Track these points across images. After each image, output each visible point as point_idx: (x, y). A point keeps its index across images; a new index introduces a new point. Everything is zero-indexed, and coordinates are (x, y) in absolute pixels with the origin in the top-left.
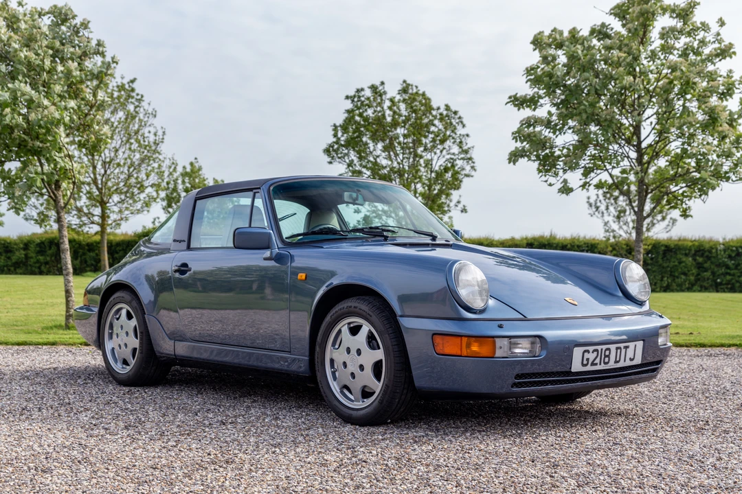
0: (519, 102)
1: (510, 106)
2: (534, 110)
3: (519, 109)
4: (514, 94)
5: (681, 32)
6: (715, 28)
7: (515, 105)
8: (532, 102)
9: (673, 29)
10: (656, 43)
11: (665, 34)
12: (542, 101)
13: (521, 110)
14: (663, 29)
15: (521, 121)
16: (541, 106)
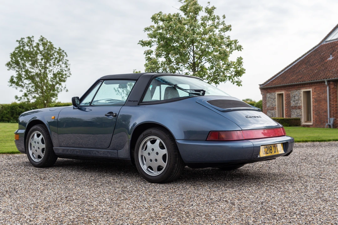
0: (144, 44)
1: (139, 45)
2: (150, 47)
3: (143, 46)
4: (142, 40)
5: (209, 19)
6: (221, 18)
7: (142, 45)
8: (149, 44)
9: (206, 17)
10: (200, 22)
11: (204, 19)
12: (153, 44)
13: (144, 46)
14: (202, 17)
15: (145, 52)
16: (153, 45)
